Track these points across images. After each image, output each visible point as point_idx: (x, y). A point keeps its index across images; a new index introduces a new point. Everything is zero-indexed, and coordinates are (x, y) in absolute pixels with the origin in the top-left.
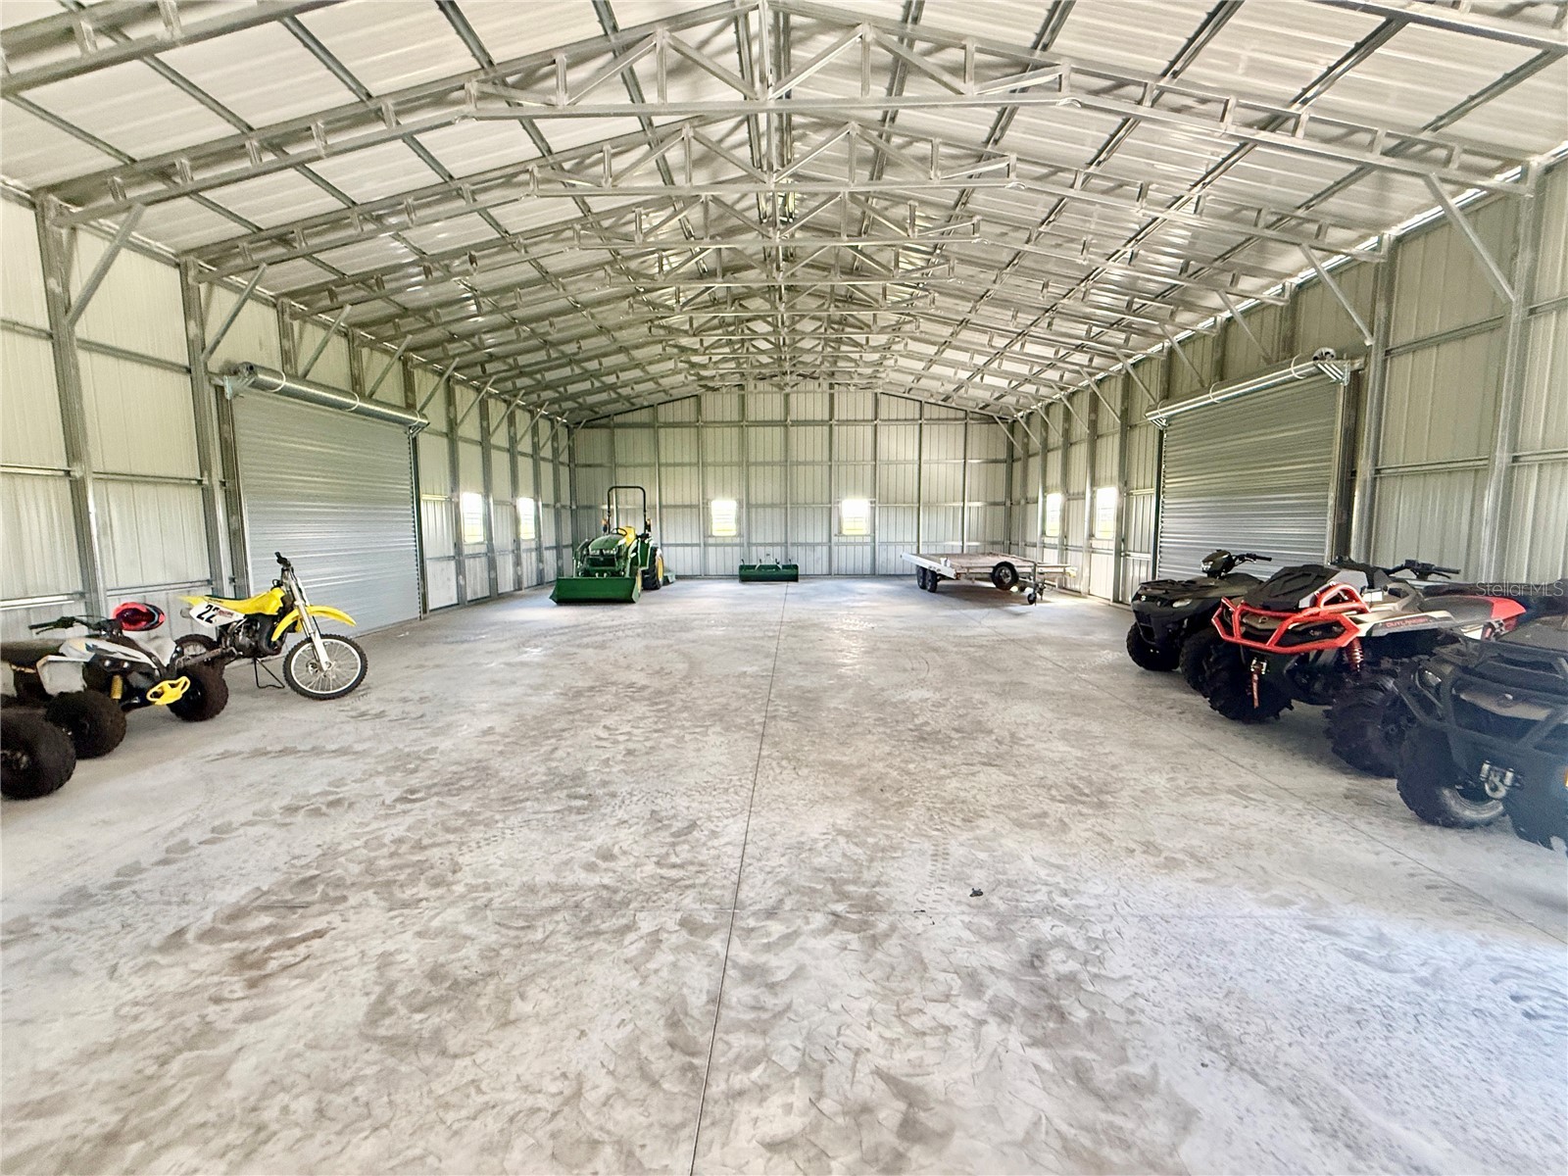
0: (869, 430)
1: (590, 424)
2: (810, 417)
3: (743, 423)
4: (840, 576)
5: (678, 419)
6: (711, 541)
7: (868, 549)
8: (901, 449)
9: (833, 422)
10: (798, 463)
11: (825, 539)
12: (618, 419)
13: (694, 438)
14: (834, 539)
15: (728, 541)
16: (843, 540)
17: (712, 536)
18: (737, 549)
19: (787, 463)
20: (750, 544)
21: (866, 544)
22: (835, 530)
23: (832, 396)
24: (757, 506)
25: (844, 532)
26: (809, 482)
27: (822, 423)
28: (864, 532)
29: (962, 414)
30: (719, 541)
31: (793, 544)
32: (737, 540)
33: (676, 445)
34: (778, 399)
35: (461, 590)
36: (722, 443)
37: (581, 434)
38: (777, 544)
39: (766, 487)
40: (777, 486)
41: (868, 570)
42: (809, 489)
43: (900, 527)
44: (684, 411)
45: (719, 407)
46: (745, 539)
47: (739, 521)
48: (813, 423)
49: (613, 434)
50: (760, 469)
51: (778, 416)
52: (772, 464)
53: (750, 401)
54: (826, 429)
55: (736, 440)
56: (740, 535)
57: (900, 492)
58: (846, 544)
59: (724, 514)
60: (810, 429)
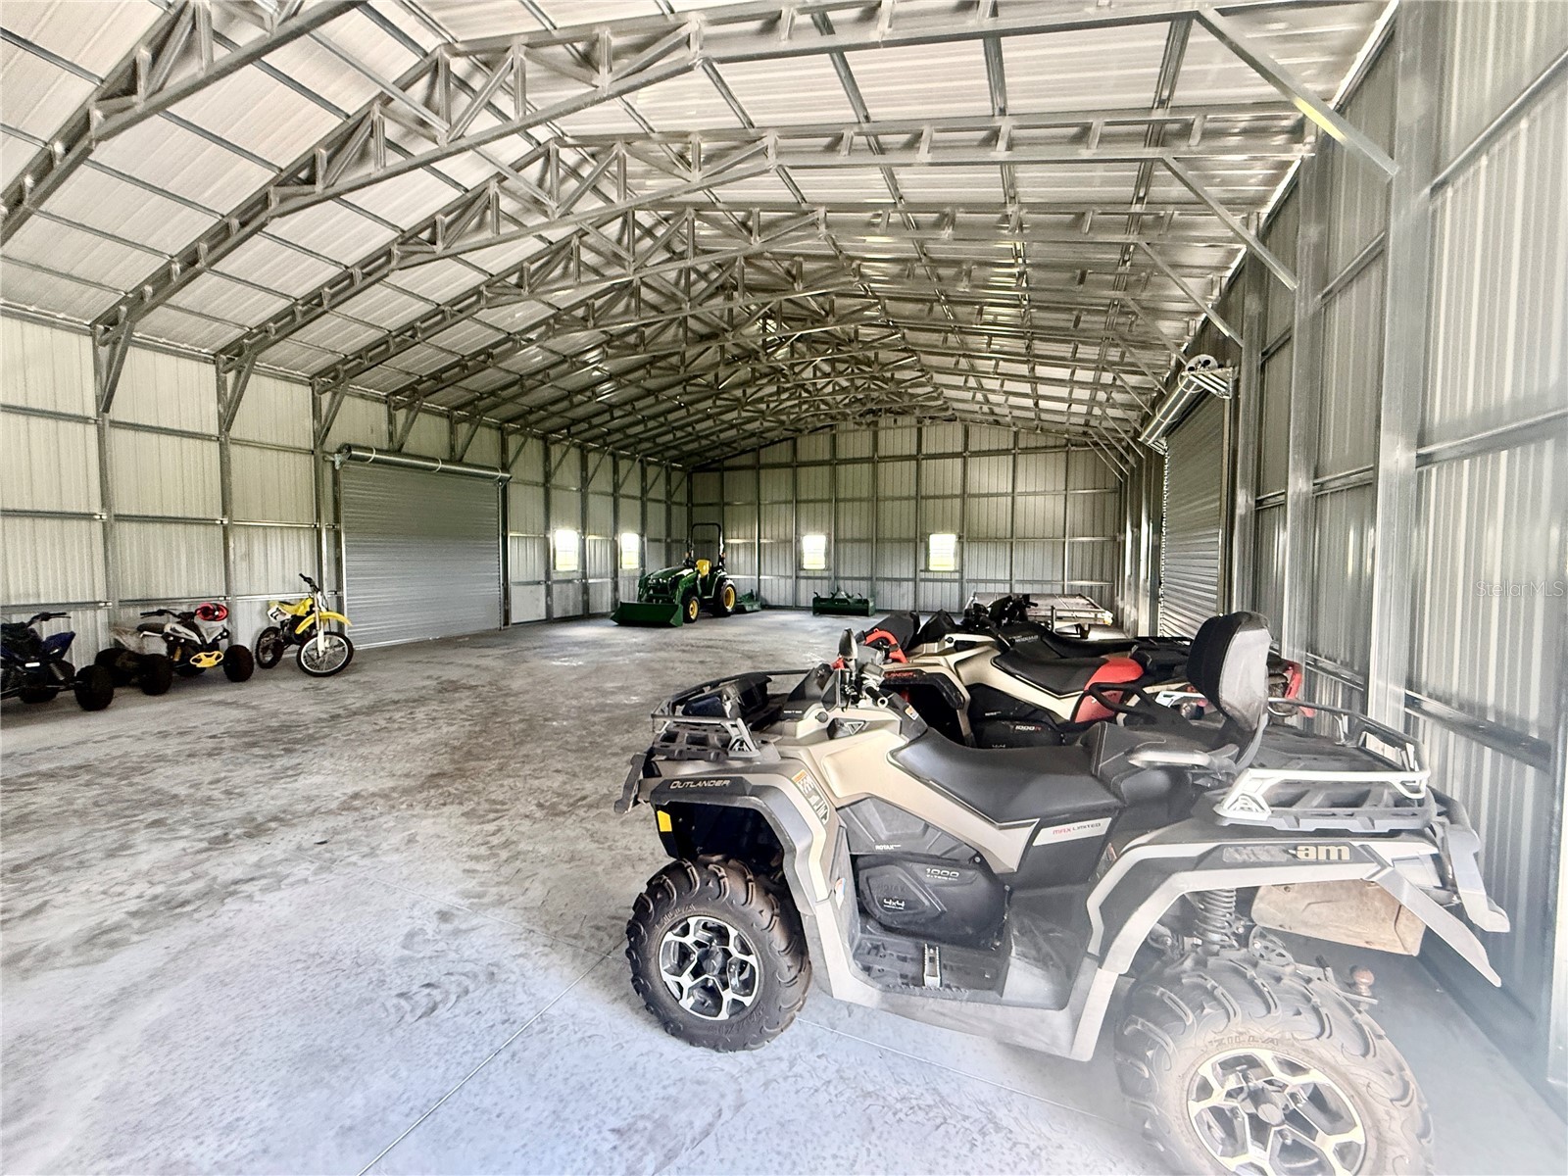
0: (958, 463)
1: (703, 469)
2: (898, 452)
3: (834, 462)
5: (776, 460)
6: (802, 574)
7: (956, 586)
8: (994, 481)
9: (921, 456)
10: (886, 499)
11: (911, 575)
12: (727, 463)
13: (790, 478)
14: (921, 575)
15: (818, 574)
16: (929, 576)
17: (803, 569)
18: (825, 582)
19: (875, 499)
20: (837, 578)
21: (954, 581)
22: (921, 566)
23: (920, 430)
24: (845, 541)
25: (932, 568)
26: (897, 518)
27: (909, 458)
28: (952, 568)
29: (1062, 442)
30: (811, 574)
31: (880, 579)
32: (826, 574)
33: (774, 485)
34: (867, 436)
35: (549, 609)
36: (814, 481)
37: (697, 477)
38: (863, 579)
39: (854, 523)
40: (864, 523)
41: (955, 609)
42: (896, 525)
43: (991, 563)
44: (781, 453)
45: (814, 447)
46: (833, 574)
47: (827, 554)
48: (902, 458)
49: (722, 476)
50: (849, 505)
51: (867, 453)
52: (861, 500)
53: (841, 440)
54: (914, 463)
55: (827, 479)
56: (828, 569)
57: (992, 527)
58: (933, 580)
59: (814, 549)
60: (898, 464)
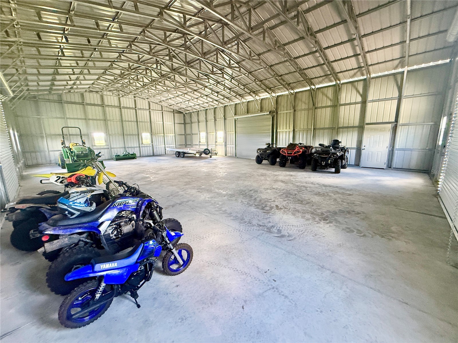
0: (148, 112)
2: (128, 106)
3: (103, 105)
4: (143, 156)
5: (73, 101)
7: (151, 148)
8: (158, 119)
9: (136, 109)
10: (126, 121)
11: (138, 146)
13: (82, 109)
14: (141, 146)
16: (143, 145)
17: (95, 146)
19: (122, 121)
20: (111, 148)
21: (150, 146)
22: (141, 143)
23: (135, 101)
24: (112, 135)
25: (144, 143)
26: (130, 127)
27: (133, 108)
28: (149, 143)
29: (172, 111)
31: (127, 148)
32: (106, 147)
33: (74, 111)
34: (116, 99)
36: (95, 111)
38: (122, 148)
39: (115, 129)
40: (119, 128)
41: (152, 154)
42: (131, 130)
43: (159, 141)
44: (76, 98)
45: (92, 98)
47: (106, 140)
48: (130, 108)
50: (112, 122)
51: (117, 104)
52: (116, 121)
53: (105, 98)
54: (134, 111)
55: (101, 111)
56: (107, 145)
57: (159, 131)
58: (144, 147)
59: (99, 138)
60: (128, 110)
